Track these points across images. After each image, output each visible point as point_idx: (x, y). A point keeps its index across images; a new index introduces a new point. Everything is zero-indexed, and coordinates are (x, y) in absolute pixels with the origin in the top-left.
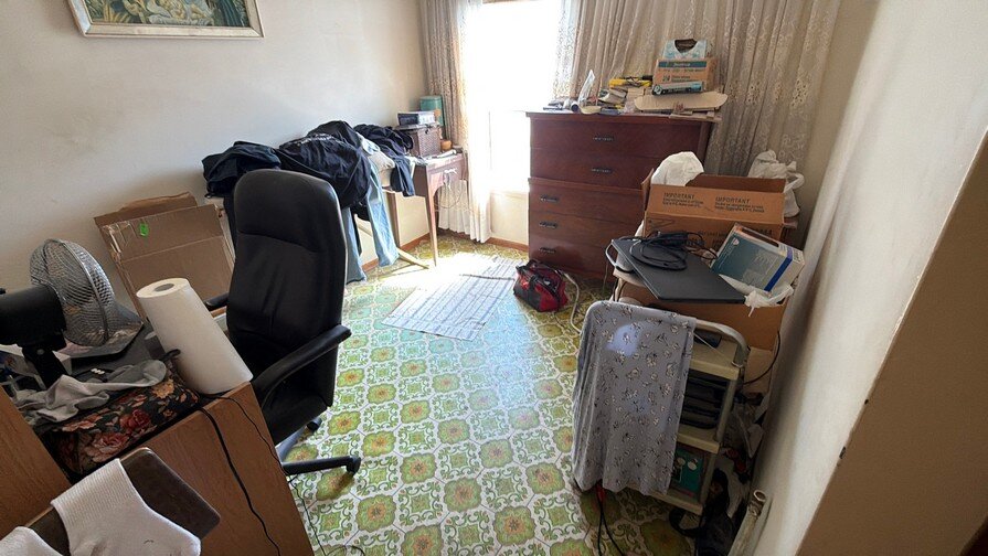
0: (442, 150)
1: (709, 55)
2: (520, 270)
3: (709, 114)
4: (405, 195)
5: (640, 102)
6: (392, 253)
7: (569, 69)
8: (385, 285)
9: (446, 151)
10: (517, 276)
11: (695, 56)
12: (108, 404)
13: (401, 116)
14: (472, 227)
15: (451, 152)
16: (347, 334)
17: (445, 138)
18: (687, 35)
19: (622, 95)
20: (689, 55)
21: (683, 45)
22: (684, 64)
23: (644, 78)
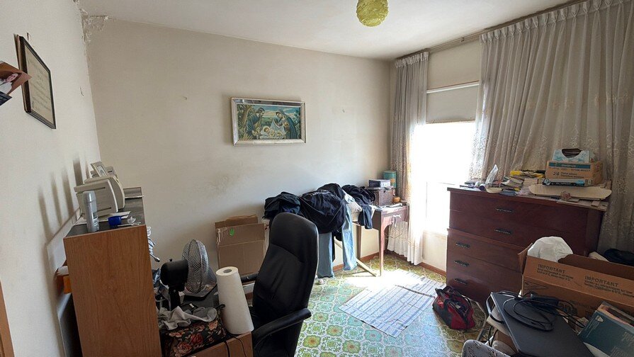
0: (394, 202)
1: (592, 161)
2: (438, 291)
3: (594, 203)
4: (366, 228)
5: (533, 188)
6: (353, 262)
7: (481, 161)
8: (346, 282)
9: (397, 203)
10: (436, 295)
11: (580, 160)
12: (189, 327)
13: (370, 181)
14: (409, 253)
15: (398, 204)
16: (308, 315)
17: (397, 195)
18: (574, 145)
19: (520, 182)
20: (575, 160)
21: (568, 152)
22: (572, 165)
23: (538, 172)
